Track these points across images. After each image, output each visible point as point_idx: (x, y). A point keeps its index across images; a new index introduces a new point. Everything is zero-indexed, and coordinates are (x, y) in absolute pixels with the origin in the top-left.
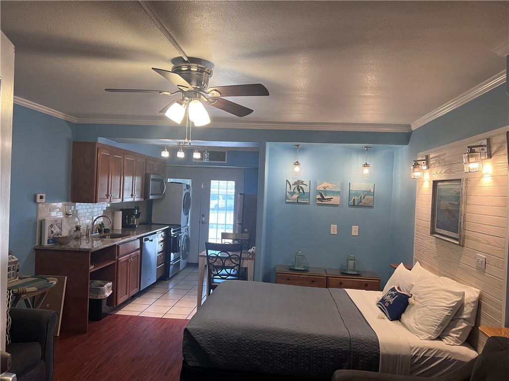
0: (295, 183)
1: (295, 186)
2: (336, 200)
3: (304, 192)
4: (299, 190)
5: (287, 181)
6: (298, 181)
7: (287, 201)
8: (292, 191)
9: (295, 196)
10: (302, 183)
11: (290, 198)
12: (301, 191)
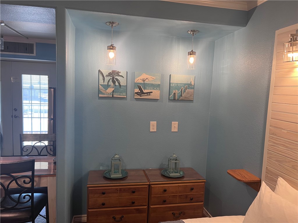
0: (110, 74)
1: (110, 77)
2: (156, 94)
3: (120, 85)
4: (114, 82)
5: (99, 71)
6: (113, 72)
7: (100, 95)
8: (106, 83)
9: (110, 90)
10: (118, 74)
11: (104, 92)
12: (117, 84)
